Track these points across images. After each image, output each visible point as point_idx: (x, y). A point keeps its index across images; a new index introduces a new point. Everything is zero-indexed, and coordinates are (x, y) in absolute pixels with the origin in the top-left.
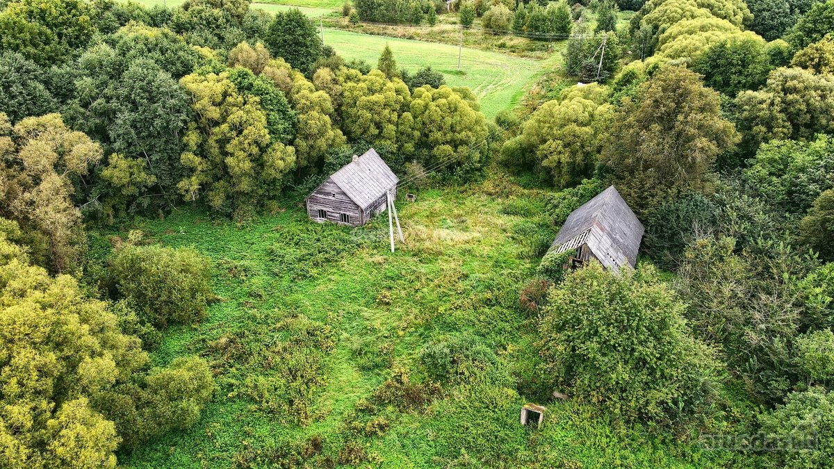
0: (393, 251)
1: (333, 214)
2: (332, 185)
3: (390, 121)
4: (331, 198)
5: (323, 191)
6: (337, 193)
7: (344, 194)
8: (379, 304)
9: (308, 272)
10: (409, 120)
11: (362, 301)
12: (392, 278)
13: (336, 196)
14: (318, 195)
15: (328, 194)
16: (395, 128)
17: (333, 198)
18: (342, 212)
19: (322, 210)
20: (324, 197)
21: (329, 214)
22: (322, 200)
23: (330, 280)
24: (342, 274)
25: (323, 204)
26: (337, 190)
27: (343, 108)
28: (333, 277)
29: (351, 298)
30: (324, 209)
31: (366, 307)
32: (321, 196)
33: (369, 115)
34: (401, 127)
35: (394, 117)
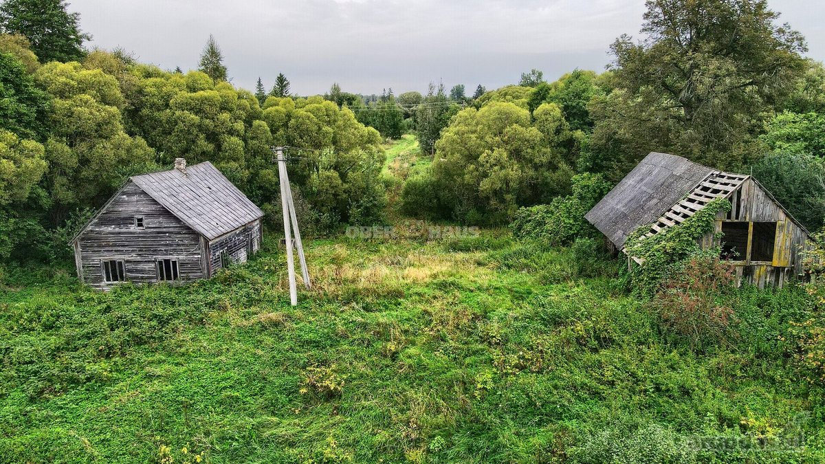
0: (294, 302)
1: (140, 266)
2: (135, 198)
3: (231, 132)
4: (133, 228)
5: (113, 216)
6: (148, 215)
7: (166, 213)
8: (306, 400)
9: (82, 370)
10: (265, 132)
11: (255, 403)
12: (316, 344)
13: (144, 223)
14: (104, 229)
15: (128, 220)
16: (242, 143)
17: (139, 230)
18: (160, 258)
19: (113, 262)
20: (117, 230)
21: (131, 266)
22: (112, 239)
23: (150, 377)
24: (181, 360)
25: (117, 246)
26: (146, 208)
27: (145, 111)
28: (158, 371)
29: (221, 403)
30: (117, 258)
31: (274, 414)
32: (110, 229)
33: (196, 118)
34: (252, 143)
35: (240, 126)
